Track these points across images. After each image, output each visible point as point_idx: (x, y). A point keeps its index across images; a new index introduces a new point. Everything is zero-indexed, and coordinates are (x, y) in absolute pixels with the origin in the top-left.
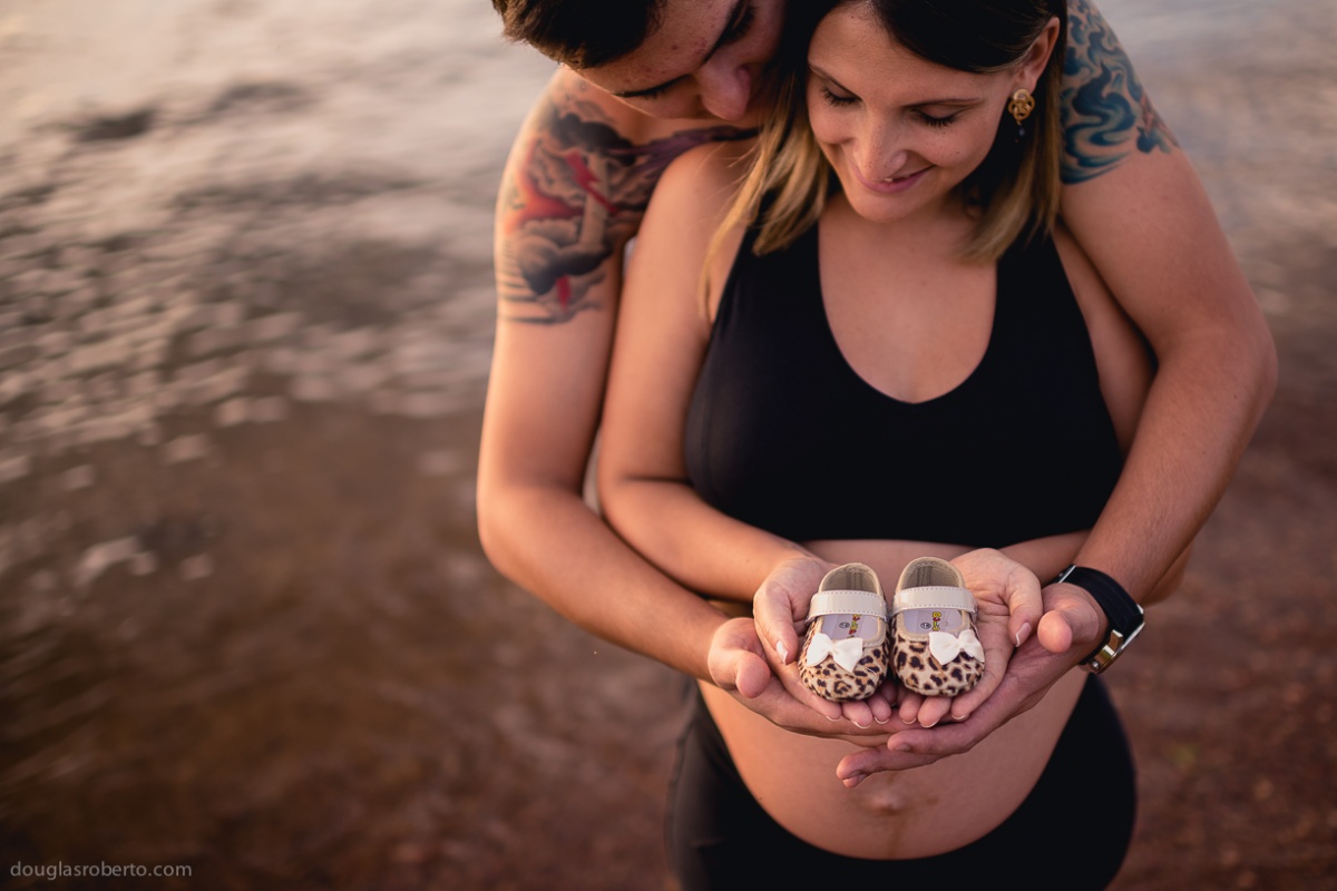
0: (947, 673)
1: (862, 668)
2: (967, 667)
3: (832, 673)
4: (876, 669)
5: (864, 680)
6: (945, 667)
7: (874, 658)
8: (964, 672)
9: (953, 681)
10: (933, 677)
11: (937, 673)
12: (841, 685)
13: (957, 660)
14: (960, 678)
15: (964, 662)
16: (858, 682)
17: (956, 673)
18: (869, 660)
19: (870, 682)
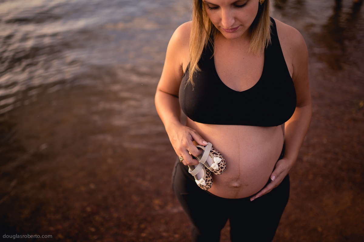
0: (221, 169)
1: (207, 183)
2: (221, 164)
3: (204, 187)
4: (209, 180)
5: (209, 184)
6: (219, 169)
7: (207, 179)
8: (222, 166)
9: (223, 169)
10: (220, 172)
11: (220, 171)
12: (207, 188)
13: (219, 166)
14: (223, 168)
15: (220, 165)
16: (209, 185)
17: (222, 168)
18: (207, 180)
19: (210, 184)
